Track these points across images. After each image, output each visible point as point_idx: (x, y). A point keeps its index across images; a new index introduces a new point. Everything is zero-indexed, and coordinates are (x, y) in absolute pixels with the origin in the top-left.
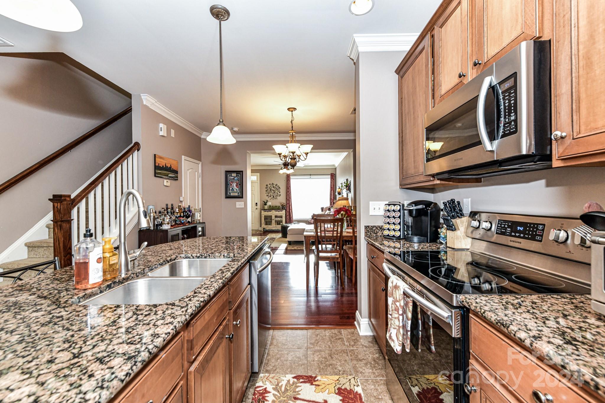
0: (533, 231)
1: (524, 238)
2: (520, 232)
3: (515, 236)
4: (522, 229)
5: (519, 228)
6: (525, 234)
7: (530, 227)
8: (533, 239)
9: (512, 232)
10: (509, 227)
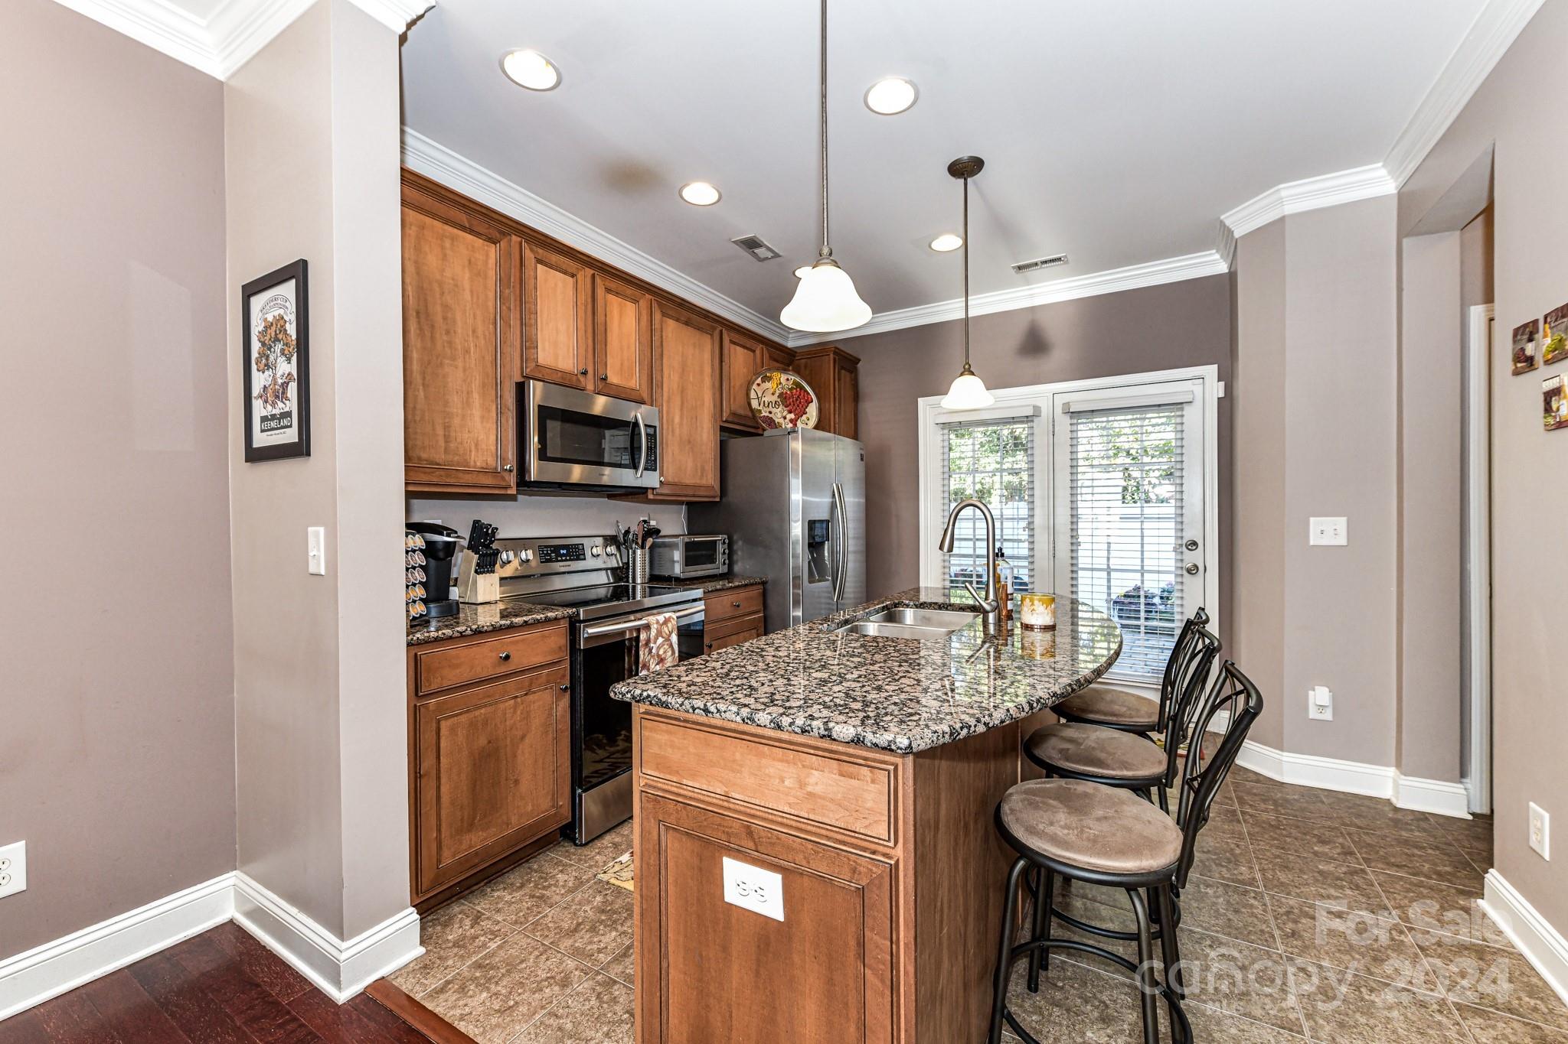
0: (576, 552)
1: (570, 560)
2: (564, 555)
3: (562, 561)
4: (565, 552)
5: (562, 551)
6: (570, 556)
7: (572, 548)
8: (578, 559)
9: (557, 556)
10: (552, 552)
